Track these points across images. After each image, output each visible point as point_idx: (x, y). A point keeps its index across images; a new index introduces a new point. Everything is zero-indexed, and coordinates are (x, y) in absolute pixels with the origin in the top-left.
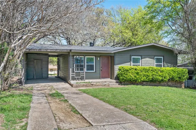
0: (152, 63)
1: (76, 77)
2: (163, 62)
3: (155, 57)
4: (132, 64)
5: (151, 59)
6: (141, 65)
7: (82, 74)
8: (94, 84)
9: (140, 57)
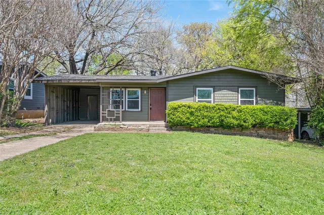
0: (234, 98)
1: (109, 118)
2: (256, 96)
3: (240, 89)
4: (197, 99)
5: (231, 93)
6: (214, 102)
7: (116, 114)
8: (125, 127)
9: (212, 89)
